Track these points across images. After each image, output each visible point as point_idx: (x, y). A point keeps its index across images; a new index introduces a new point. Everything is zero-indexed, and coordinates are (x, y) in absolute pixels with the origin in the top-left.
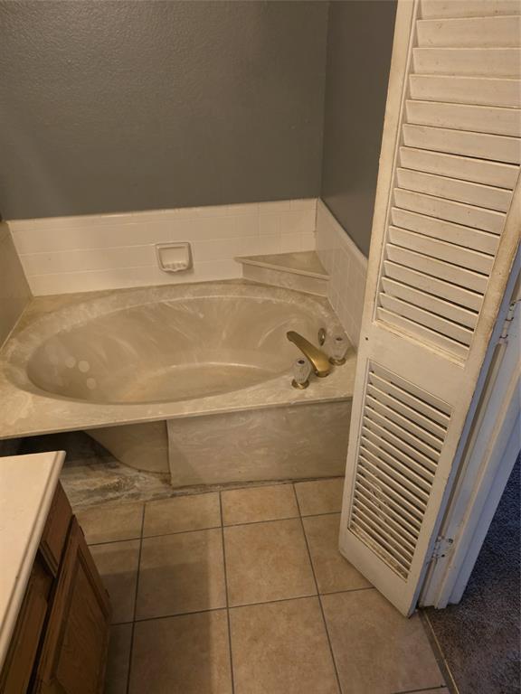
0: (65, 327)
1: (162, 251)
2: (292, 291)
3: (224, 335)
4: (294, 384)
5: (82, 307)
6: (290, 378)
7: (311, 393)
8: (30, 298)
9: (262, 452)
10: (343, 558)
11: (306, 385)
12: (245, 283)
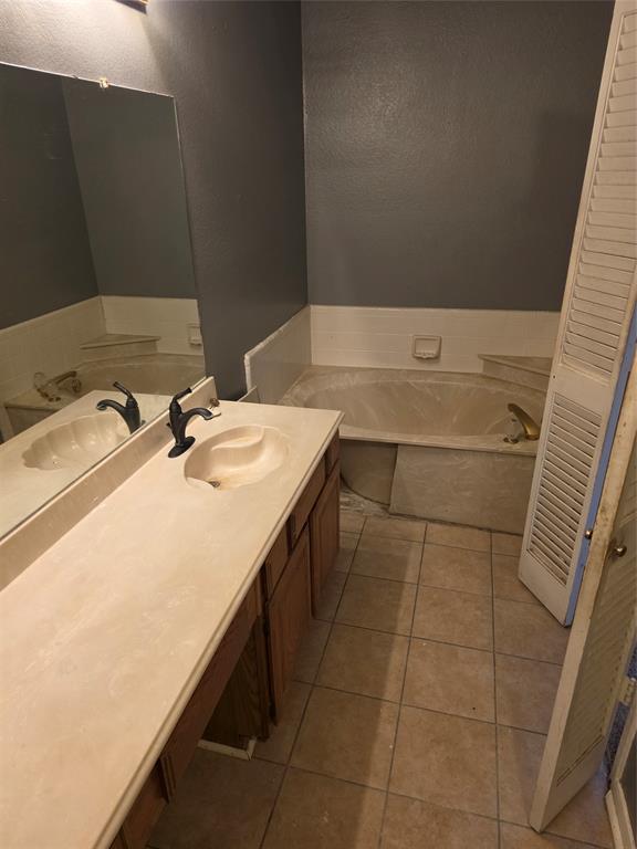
0: (332, 386)
1: (418, 340)
2: (526, 387)
3: (455, 420)
4: (506, 440)
5: (347, 375)
6: (503, 436)
7: (518, 447)
8: (310, 365)
9: (468, 494)
10: (520, 581)
11: (516, 441)
12: (484, 377)
